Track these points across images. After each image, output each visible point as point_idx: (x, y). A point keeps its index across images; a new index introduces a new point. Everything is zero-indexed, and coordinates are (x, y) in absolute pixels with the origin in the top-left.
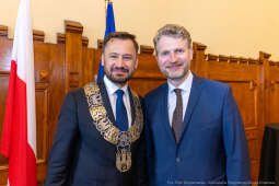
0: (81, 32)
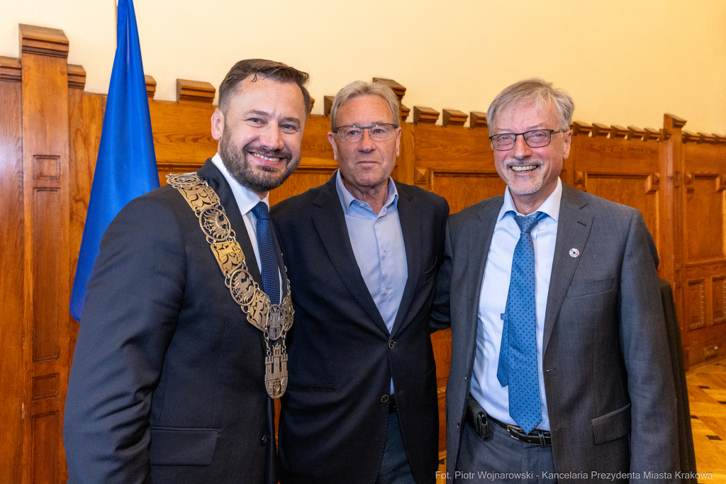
0: (64, 55)
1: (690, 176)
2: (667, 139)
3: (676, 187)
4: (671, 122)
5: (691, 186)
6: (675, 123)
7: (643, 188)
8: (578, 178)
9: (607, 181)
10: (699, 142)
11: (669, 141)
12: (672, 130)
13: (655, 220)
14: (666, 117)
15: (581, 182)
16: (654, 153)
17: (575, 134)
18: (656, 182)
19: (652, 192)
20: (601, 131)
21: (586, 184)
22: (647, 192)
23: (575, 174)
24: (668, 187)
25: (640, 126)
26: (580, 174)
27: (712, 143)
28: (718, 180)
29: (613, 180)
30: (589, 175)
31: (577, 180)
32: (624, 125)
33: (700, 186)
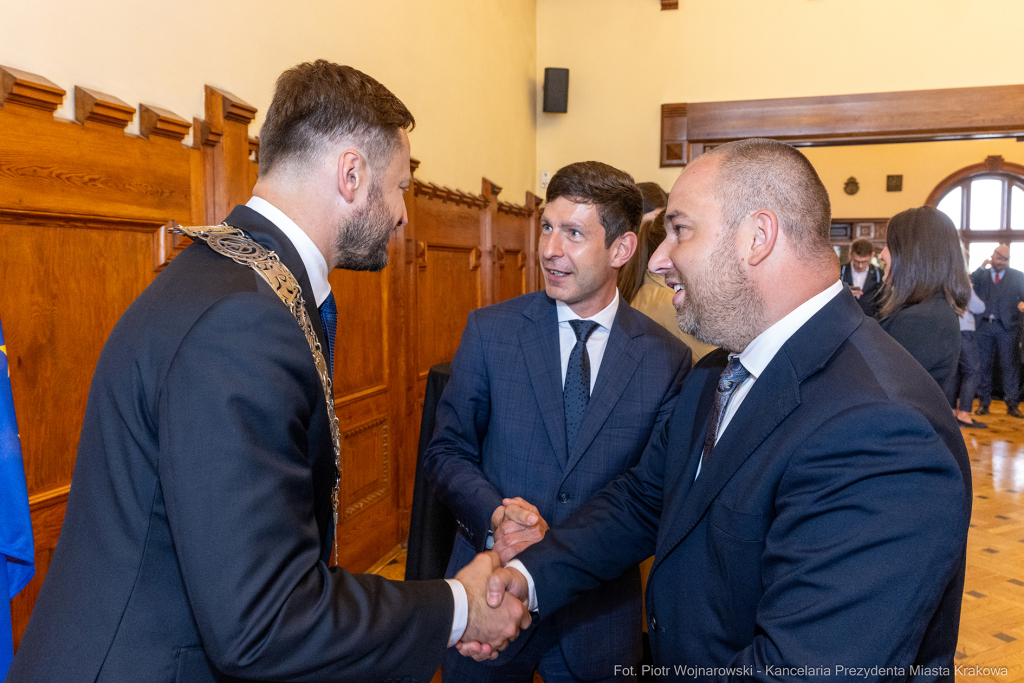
1: (502, 250)
2: (486, 206)
3: (494, 263)
4: (490, 188)
5: (503, 262)
6: (491, 189)
7: (468, 264)
8: (421, 250)
9: (442, 254)
10: (507, 212)
11: (487, 209)
12: (491, 197)
13: (476, 301)
14: (485, 181)
15: (422, 254)
16: (477, 222)
17: (416, 195)
18: (479, 256)
19: (476, 268)
20: (439, 193)
21: (426, 258)
22: (471, 268)
23: (417, 245)
24: (487, 262)
25: (466, 190)
26: (422, 244)
27: (516, 214)
28: (520, 256)
29: (446, 253)
30: (429, 246)
31: (419, 252)
32: (453, 188)
33: (507, 261)
